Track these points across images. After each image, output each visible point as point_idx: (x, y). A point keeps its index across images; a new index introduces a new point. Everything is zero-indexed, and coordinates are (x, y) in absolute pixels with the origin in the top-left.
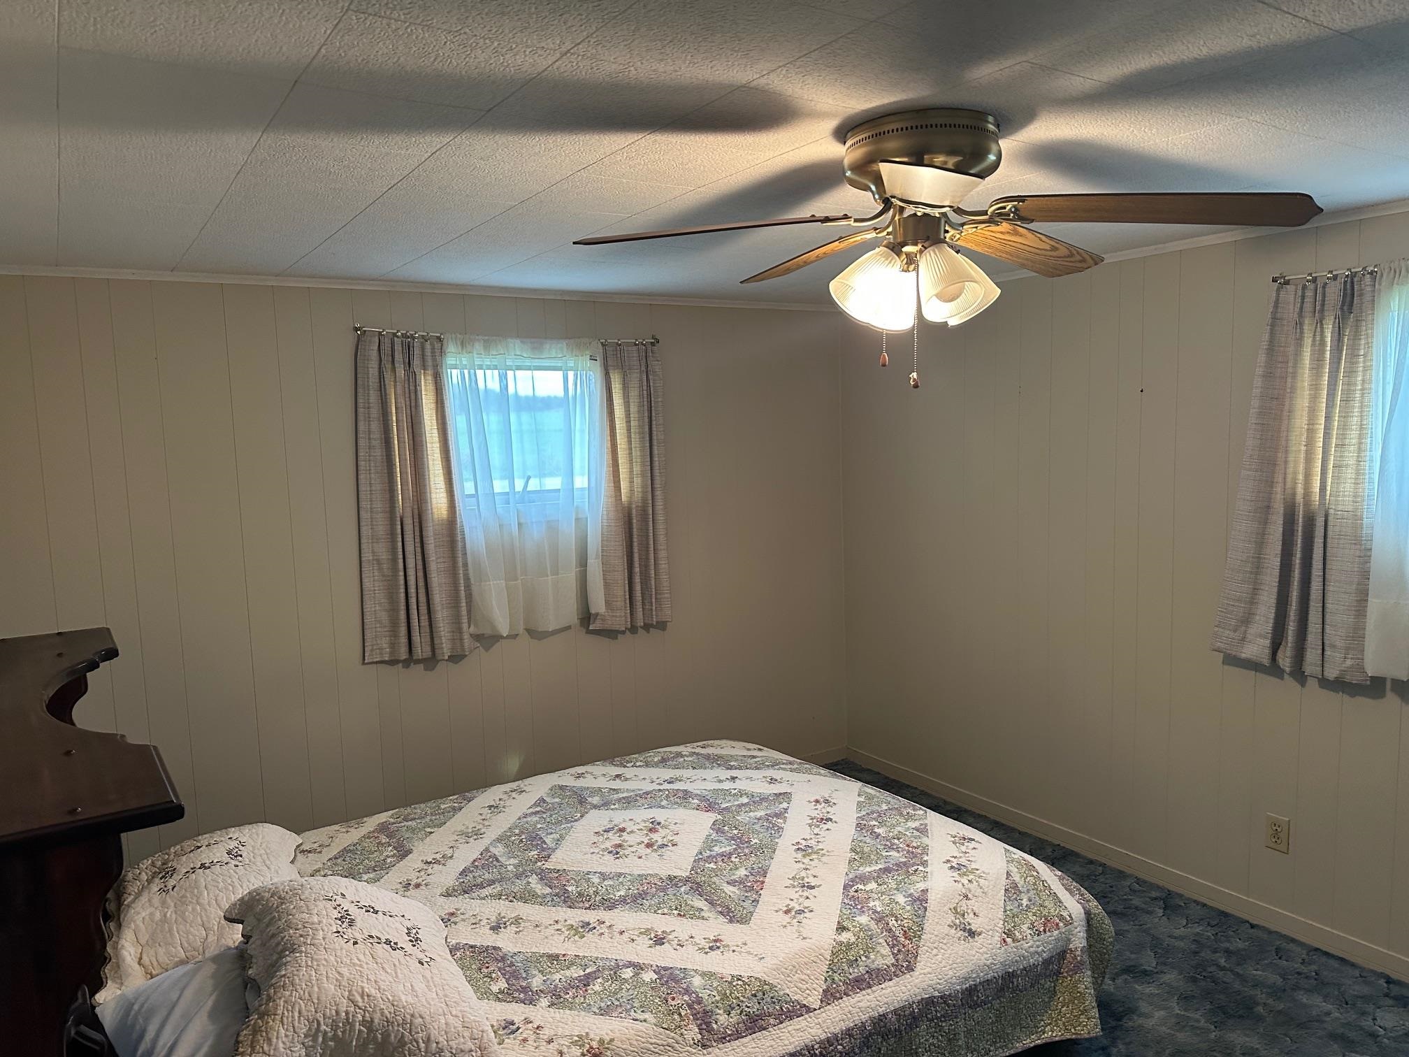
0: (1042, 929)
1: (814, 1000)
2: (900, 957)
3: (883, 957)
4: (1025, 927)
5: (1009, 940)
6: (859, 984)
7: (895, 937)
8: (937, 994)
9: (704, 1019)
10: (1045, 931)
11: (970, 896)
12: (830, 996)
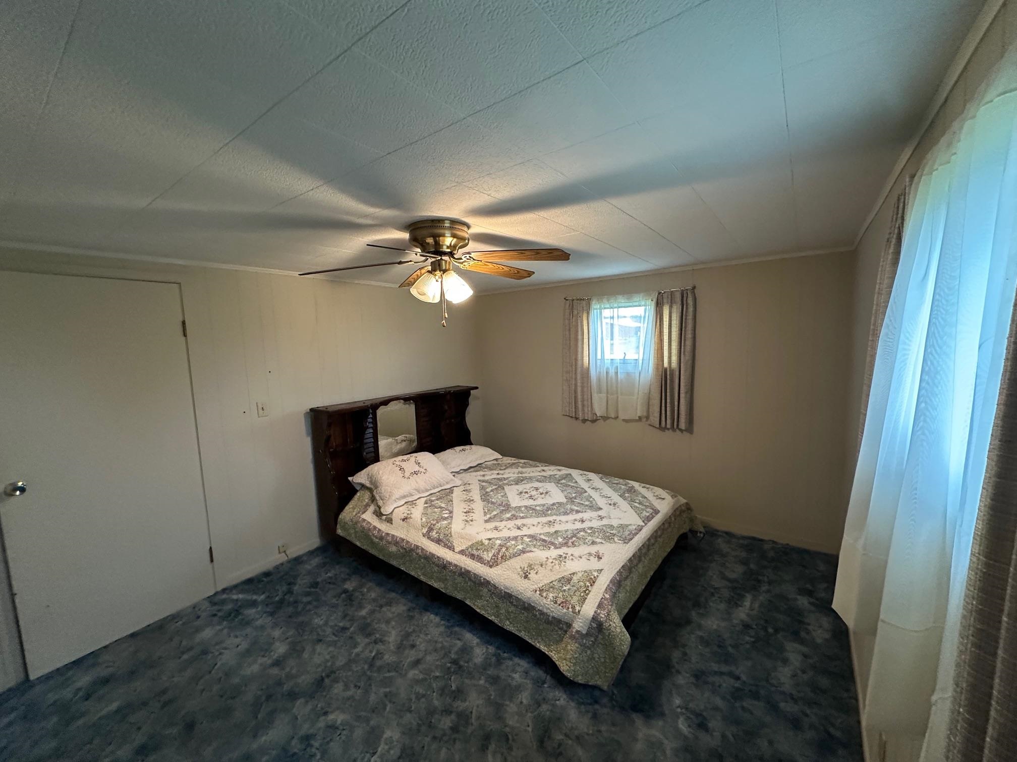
0: (559, 603)
1: (457, 549)
2: (492, 560)
3: (487, 556)
4: (551, 595)
5: (538, 592)
6: (472, 556)
7: (498, 554)
8: (492, 582)
9: (431, 529)
10: (560, 605)
11: (544, 566)
12: (462, 552)
